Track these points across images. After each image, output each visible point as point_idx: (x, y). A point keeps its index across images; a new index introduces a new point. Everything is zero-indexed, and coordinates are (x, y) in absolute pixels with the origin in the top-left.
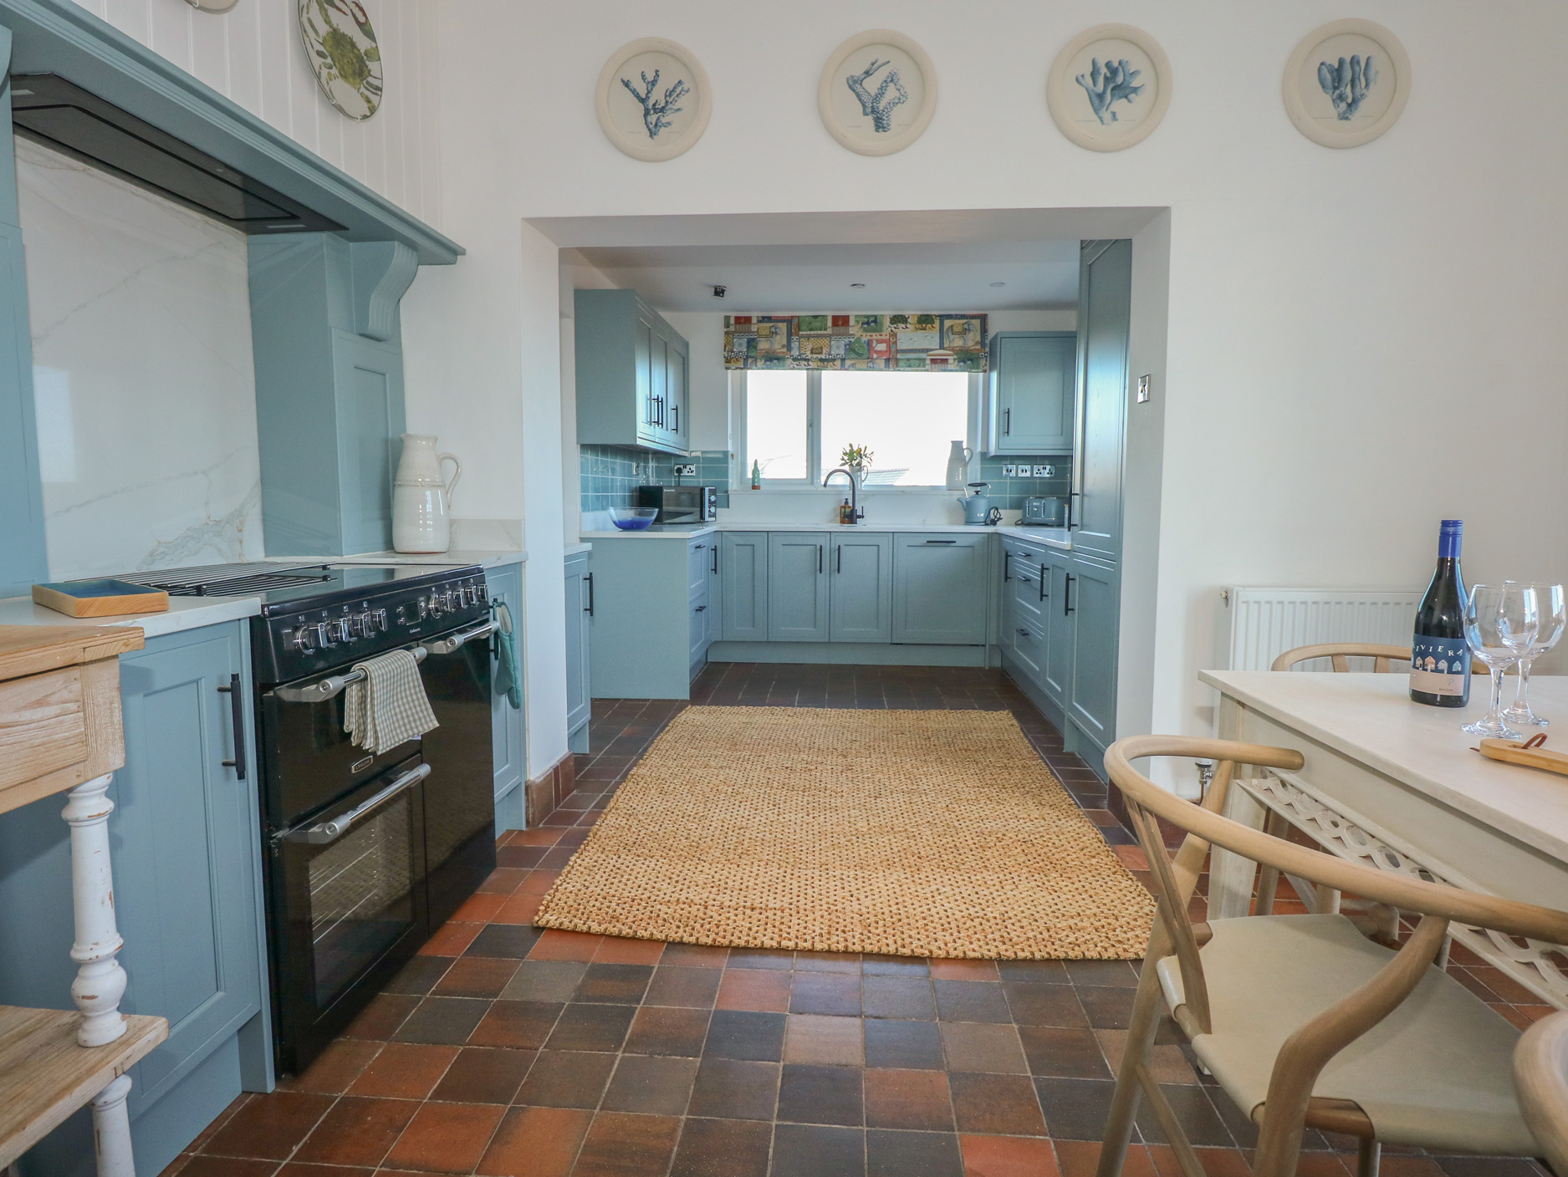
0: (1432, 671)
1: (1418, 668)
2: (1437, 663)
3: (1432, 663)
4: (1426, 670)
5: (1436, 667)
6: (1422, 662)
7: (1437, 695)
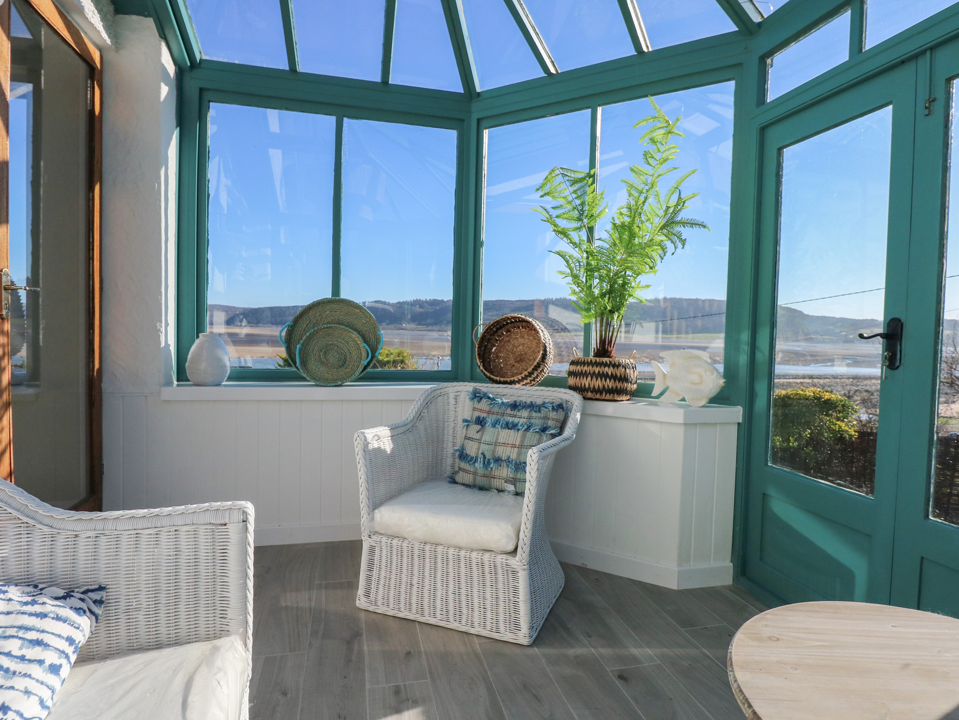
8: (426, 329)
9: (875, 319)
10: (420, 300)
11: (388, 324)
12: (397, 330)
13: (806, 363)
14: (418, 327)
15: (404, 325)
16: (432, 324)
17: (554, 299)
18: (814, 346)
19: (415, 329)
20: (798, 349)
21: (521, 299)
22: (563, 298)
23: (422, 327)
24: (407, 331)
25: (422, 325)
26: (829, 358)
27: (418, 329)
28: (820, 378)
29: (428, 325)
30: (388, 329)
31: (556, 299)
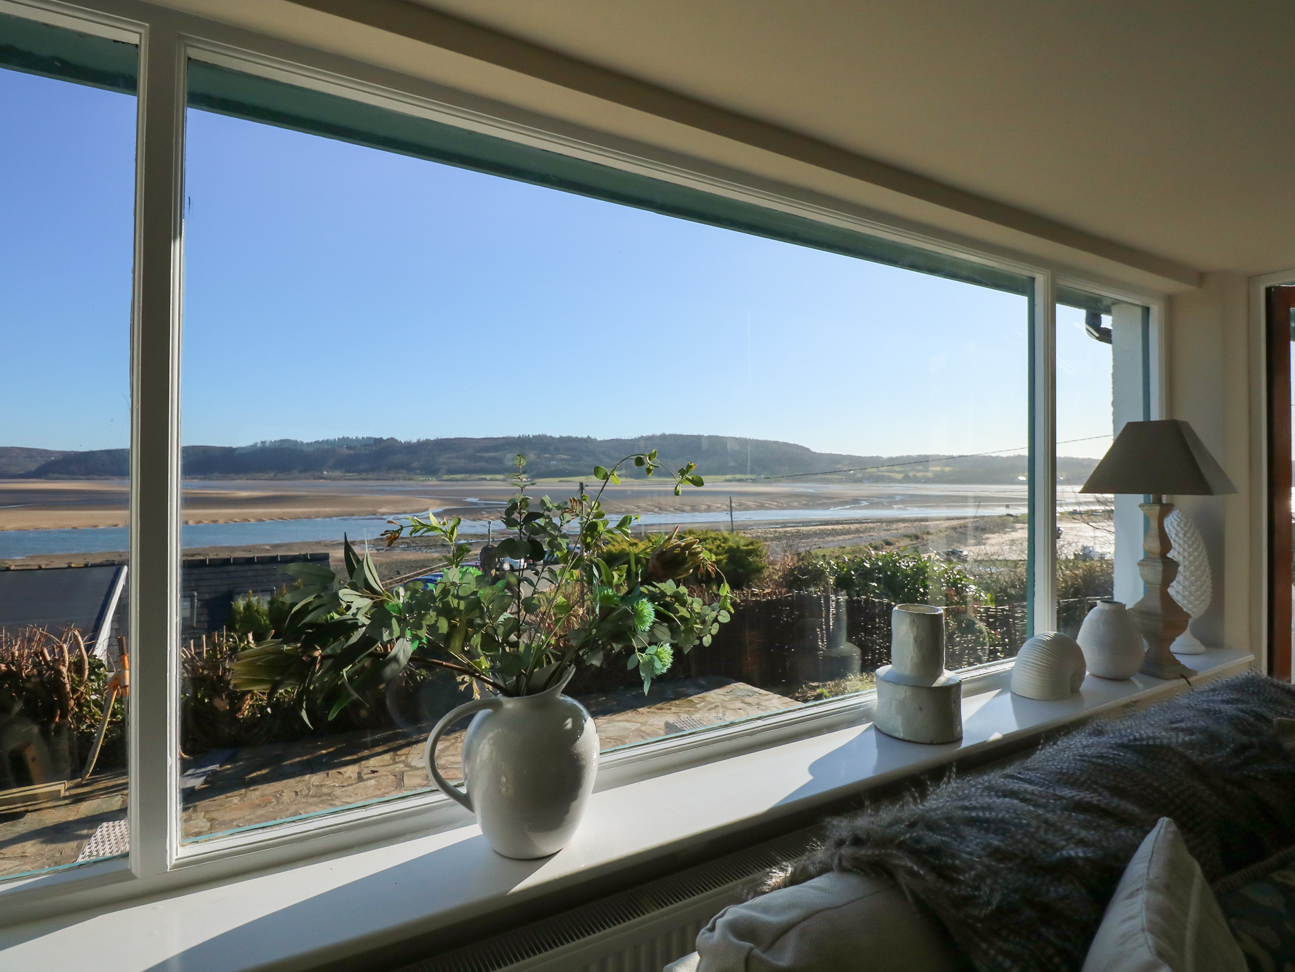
8: (358, 477)
9: (880, 456)
10: (348, 438)
11: (300, 472)
12: (315, 479)
13: (825, 506)
14: (347, 474)
15: (325, 473)
16: (366, 471)
17: (531, 436)
18: (826, 487)
19: (342, 477)
20: (811, 491)
21: (489, 437)
22: (543, 435)
23: (351, 474)
24: (329, 481)
25: (352, 472)
26: (846, 500)
27: (347, 478)
28: (852, 523)
29: (359, 472)
30: (301, 479)
31: (534, 436)
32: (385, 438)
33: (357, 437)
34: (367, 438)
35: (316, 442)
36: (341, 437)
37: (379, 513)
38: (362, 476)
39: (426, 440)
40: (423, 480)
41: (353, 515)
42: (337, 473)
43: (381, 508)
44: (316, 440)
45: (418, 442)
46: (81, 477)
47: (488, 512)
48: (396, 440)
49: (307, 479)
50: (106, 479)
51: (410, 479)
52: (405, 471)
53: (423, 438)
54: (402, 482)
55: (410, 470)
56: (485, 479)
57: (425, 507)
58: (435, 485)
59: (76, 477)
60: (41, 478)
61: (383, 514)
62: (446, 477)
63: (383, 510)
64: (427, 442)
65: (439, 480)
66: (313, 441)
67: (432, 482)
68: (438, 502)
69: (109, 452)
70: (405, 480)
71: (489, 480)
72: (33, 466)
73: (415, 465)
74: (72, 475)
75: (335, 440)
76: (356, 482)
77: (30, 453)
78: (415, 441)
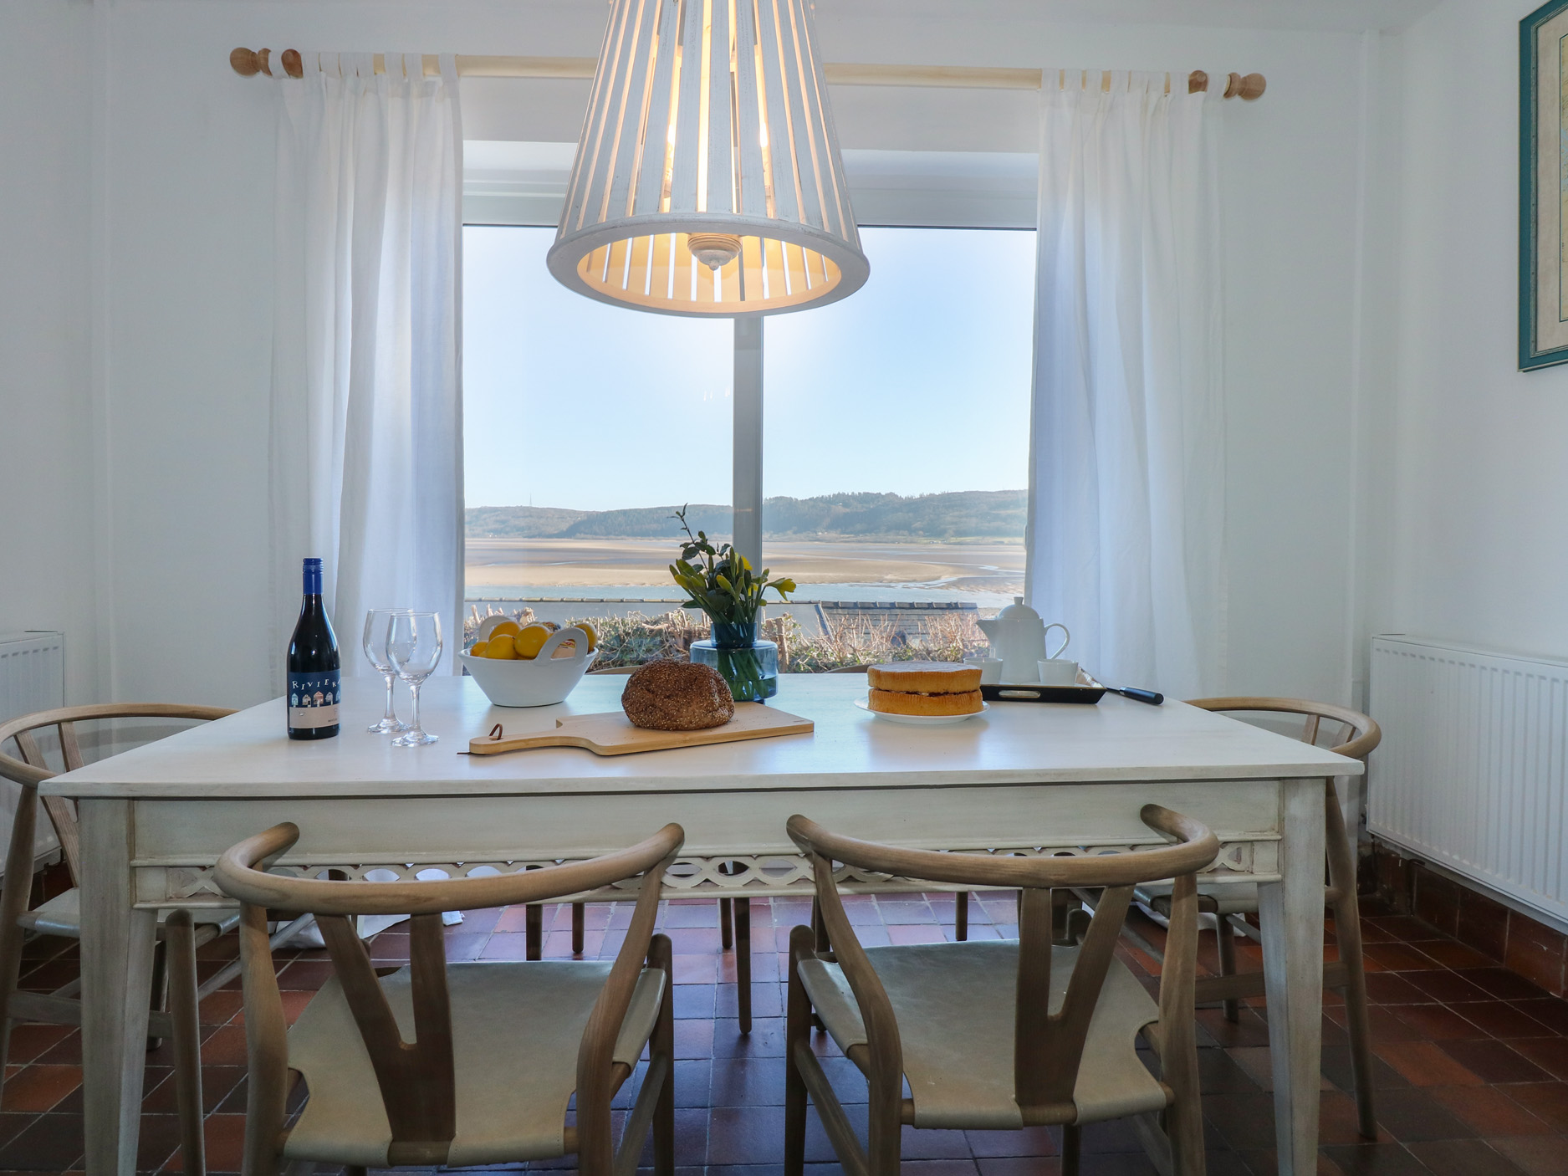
0: (321, 705)
1: (306, 706)
2: (325, 697)
3: (321, 698)
4: (316, 706)
5: (325, 700)
6: (310, 699)
7: (312, 729)
32: (883, 494)
33: (853, 493)
34: (864, 493)
35: (810, 499)
36: (837, 493)
37: (886, 579)
38: (859, 538)
39: (931, 494)
40: (927, 544)
41: (858, 582)
42: (833, 534)
43: (887, 574)
44: (811, 497)
45: (921, 497)
46: (602, 537)
47: (1013, 583)
48: (897, 496)
49: (802, 540)
50: (622, 539)
51: (911, 542)
52: (906, 533)
53: (926, 493)
54: (902, 545)
55: (912, 531)
56: (1002, 543)
57: (936, 575)
58: (943, 550)
59: (598, 537)
60: (571, 538)
61: (891, 582)
62: (953, 540)
63: (889, 577)
64: (932, 498)
65: (945, 544)
66: (808, 498)
67: (938, 545)
68: (951, 569)
69: (624, 513)
70: (906, 542)
71: (1007, 544)
72: (564, 526)
73: (917, 525)
74: (595, 535)
75: (829, 496)
76: (853, 545)
77: (562, 514)
78: (917, 496)
